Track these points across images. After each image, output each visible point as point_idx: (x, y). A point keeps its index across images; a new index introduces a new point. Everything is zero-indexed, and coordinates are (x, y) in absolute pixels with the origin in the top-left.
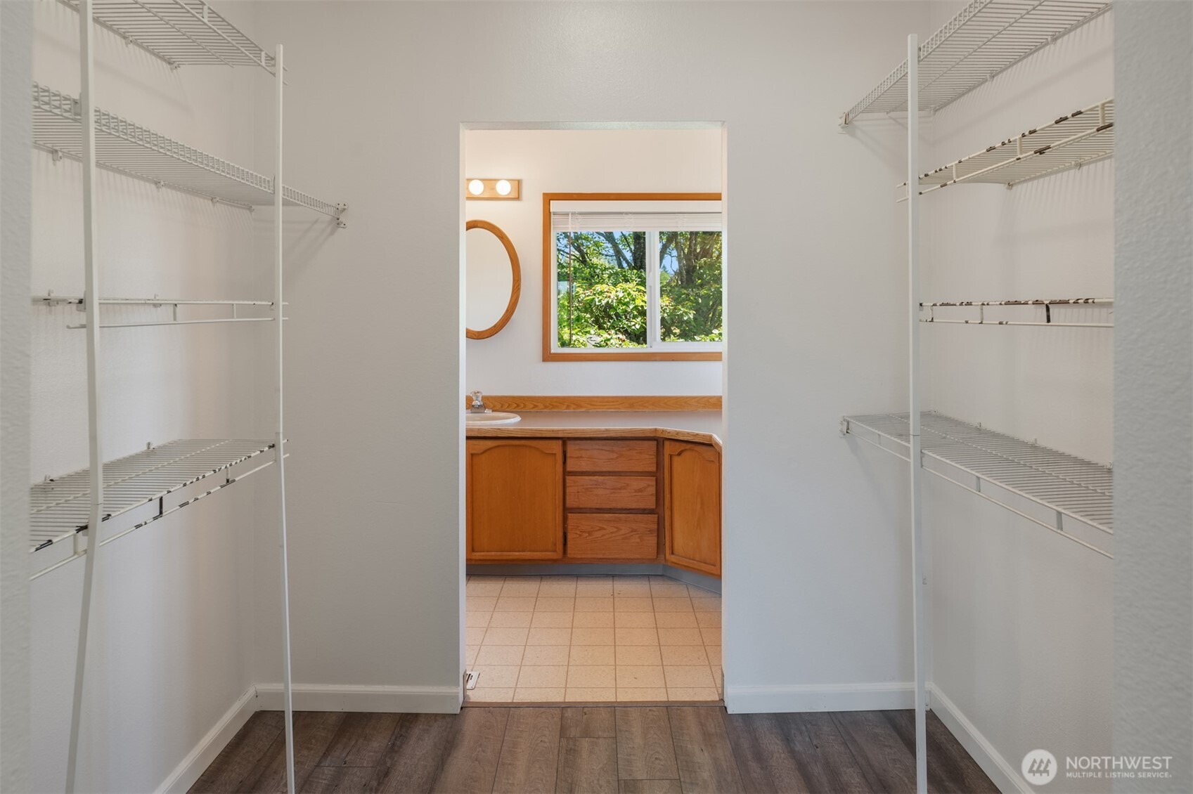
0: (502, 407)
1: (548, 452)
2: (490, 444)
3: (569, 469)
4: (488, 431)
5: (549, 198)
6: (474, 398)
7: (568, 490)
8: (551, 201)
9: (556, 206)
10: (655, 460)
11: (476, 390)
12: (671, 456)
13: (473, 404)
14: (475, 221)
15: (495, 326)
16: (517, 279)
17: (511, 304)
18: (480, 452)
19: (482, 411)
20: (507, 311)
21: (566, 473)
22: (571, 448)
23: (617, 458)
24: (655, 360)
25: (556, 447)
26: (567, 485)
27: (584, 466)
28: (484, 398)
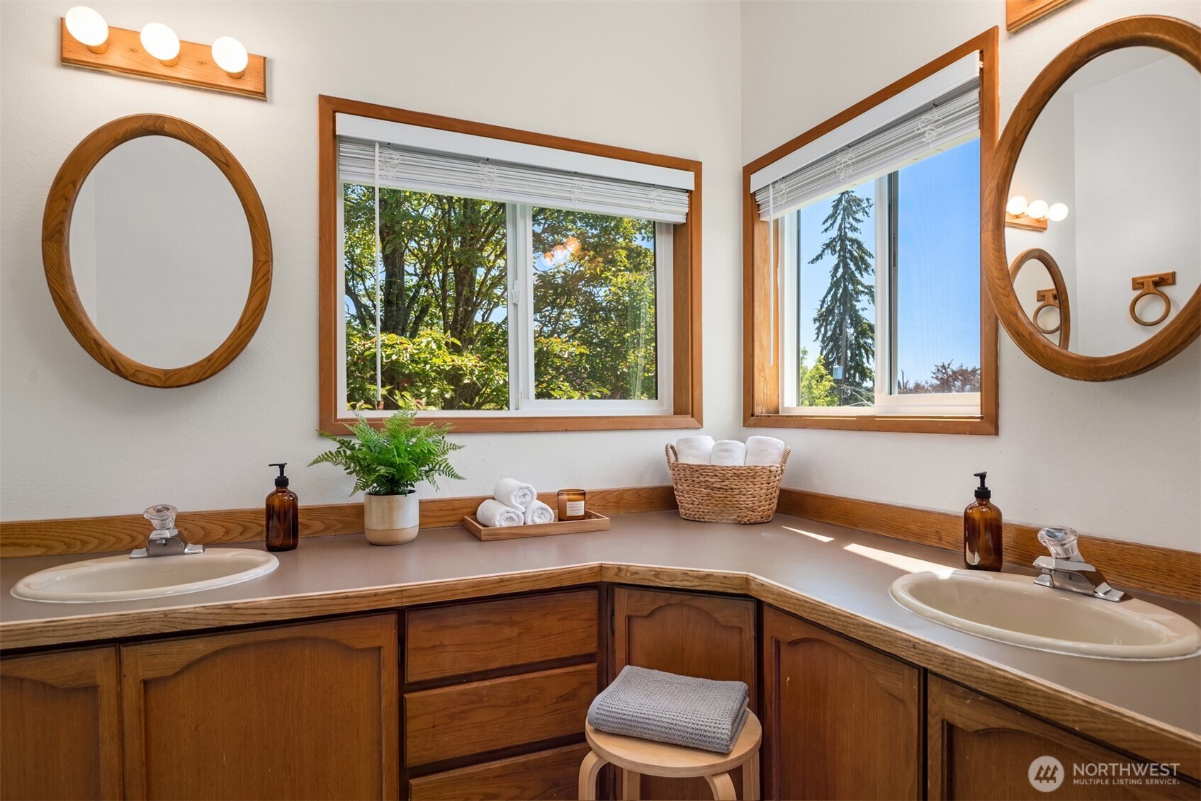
0: (227, 533)
1: (361, 646)
2: (200, 647)
3: (411, 678)
4: (195, 615)
5: (331, 107)
6: (155, 523)
7: (411, 726)
8: (338, 115)
9: (347, 124)
10: (595, 630)
11: (160, 502)
12: (629, 618)
13: (153, 536)
14: (158, 118)
15: (209, 359)
16: (263, 258)
17: (248, 315)
18: (170, 672)
19: (179, 549)
20: (240, 326)
21: (404, 687)
22: (418, 631)
23: (520, 634)
24: (537, 431)
25: (384, 634)
26: (408, 715)
27: (449, 663)
28: (181, 519)
